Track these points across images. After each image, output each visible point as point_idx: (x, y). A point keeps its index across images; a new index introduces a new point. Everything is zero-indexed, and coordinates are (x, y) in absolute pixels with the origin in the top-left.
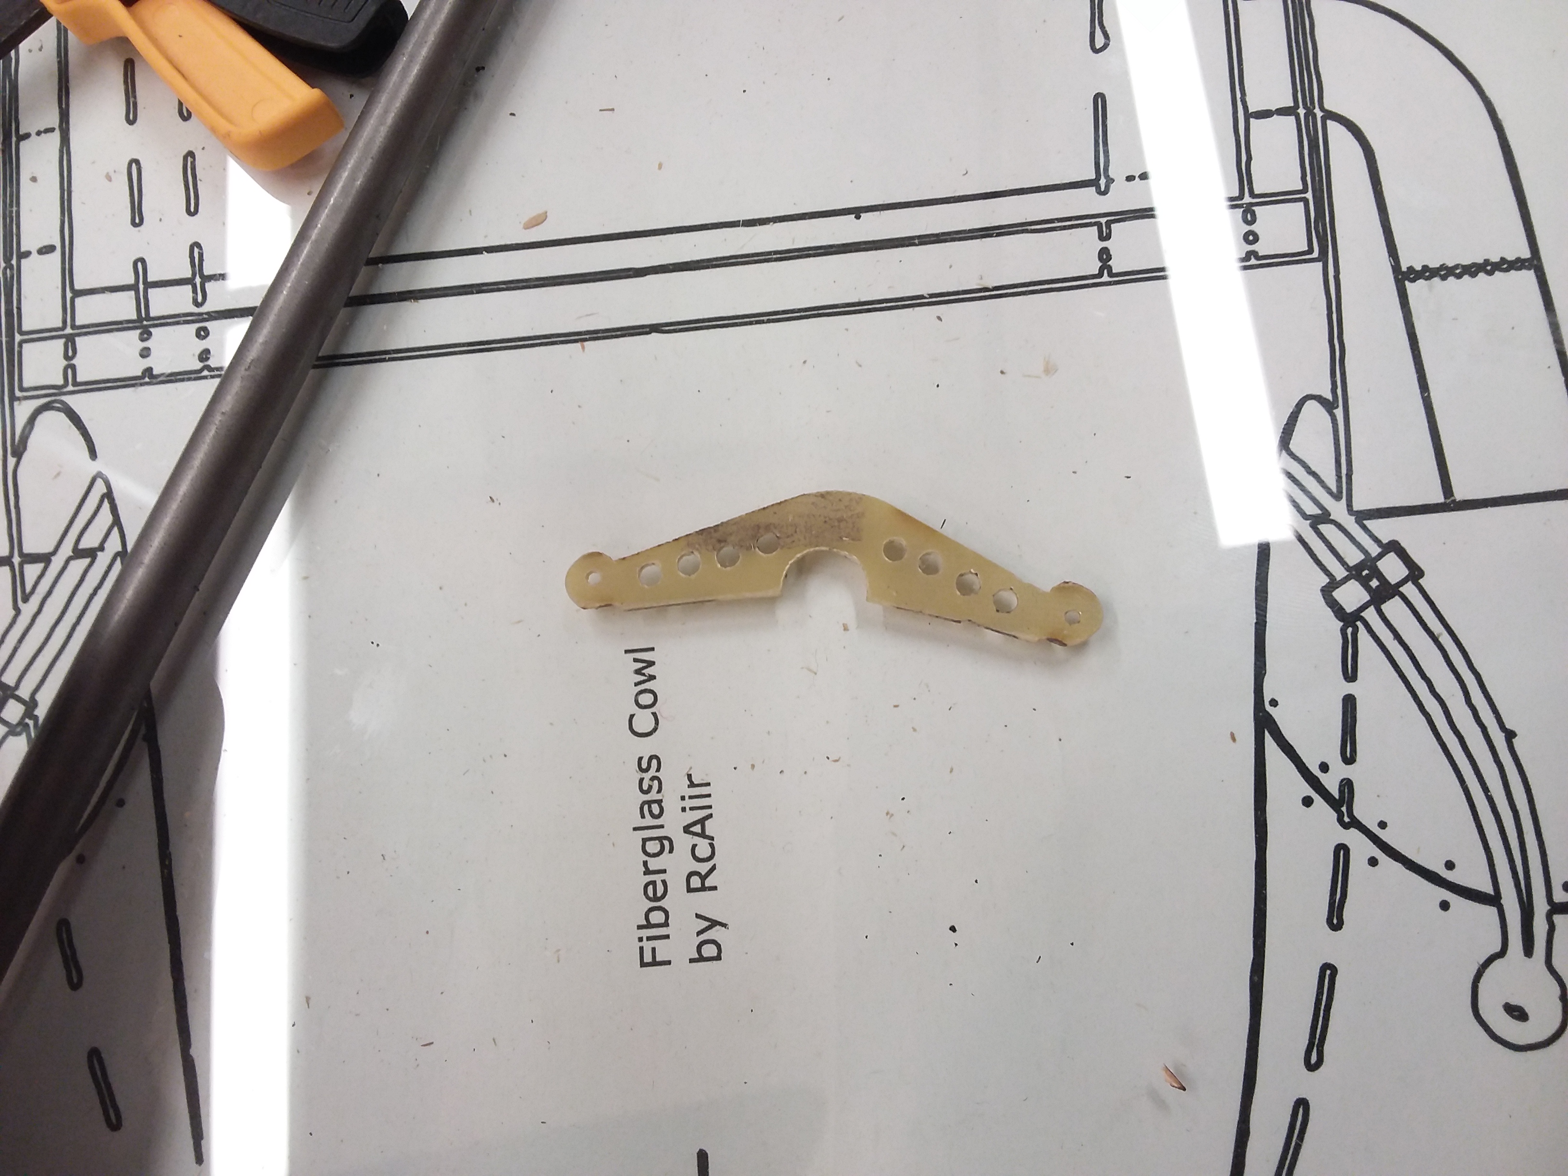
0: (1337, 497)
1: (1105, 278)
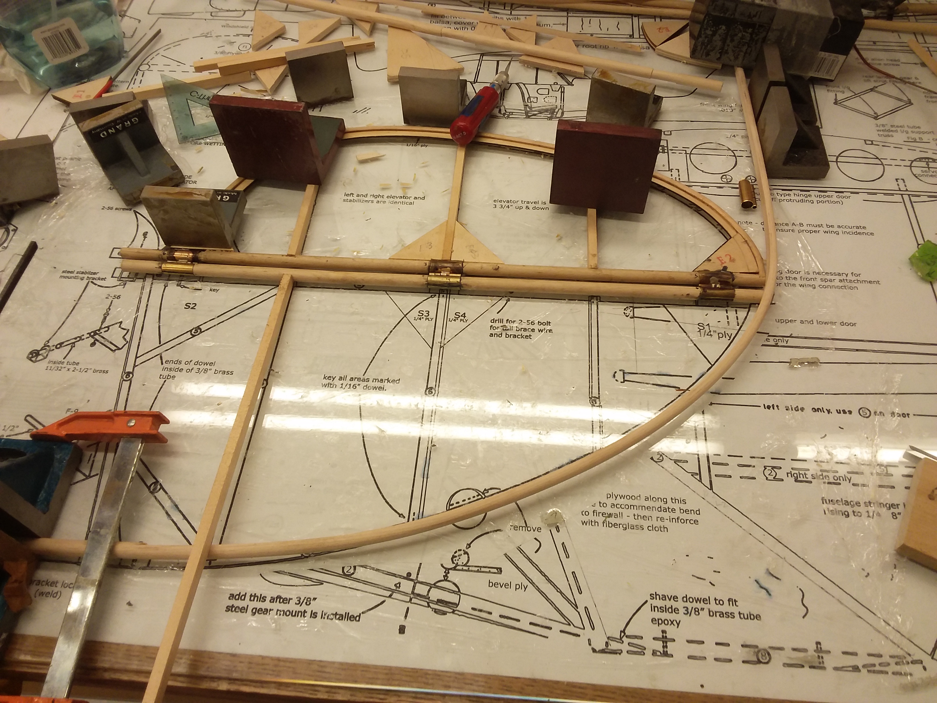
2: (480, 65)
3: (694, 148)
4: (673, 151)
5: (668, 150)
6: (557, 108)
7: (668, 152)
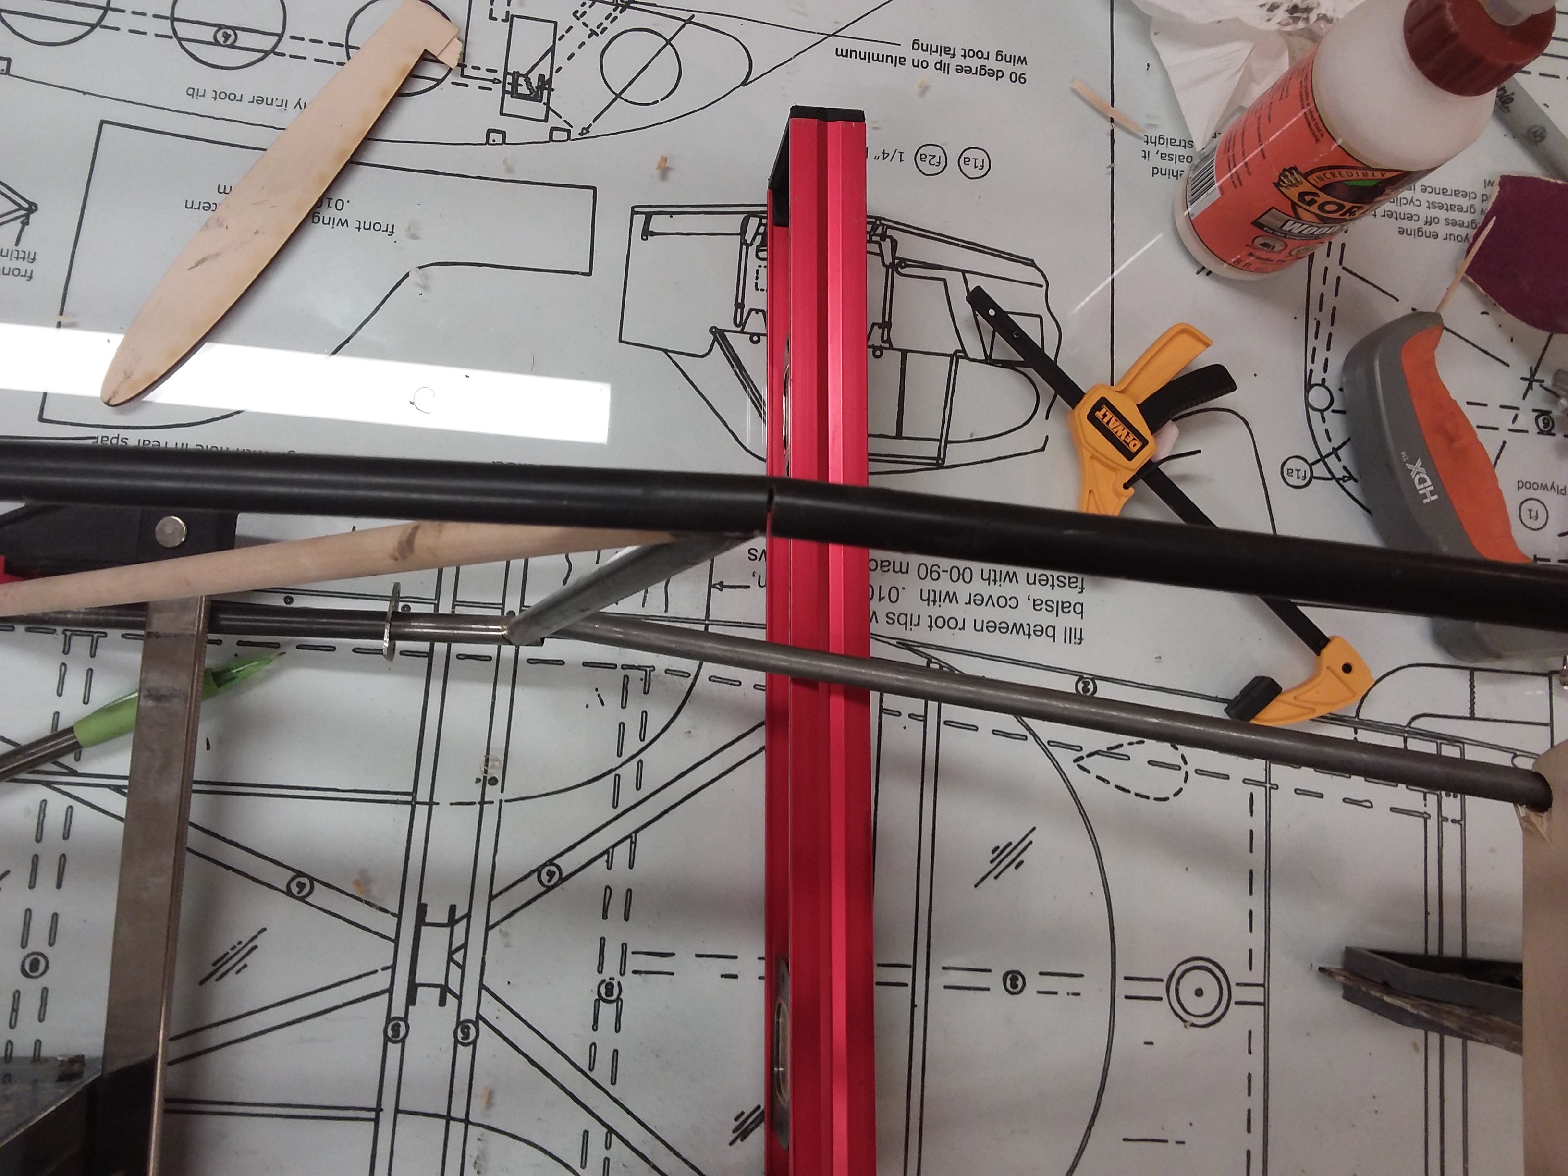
2: (946, 422)
3: (439, 82)
4: (491, 76)
5: (505, 78)
6: (758, 250)
7: (506, 73)
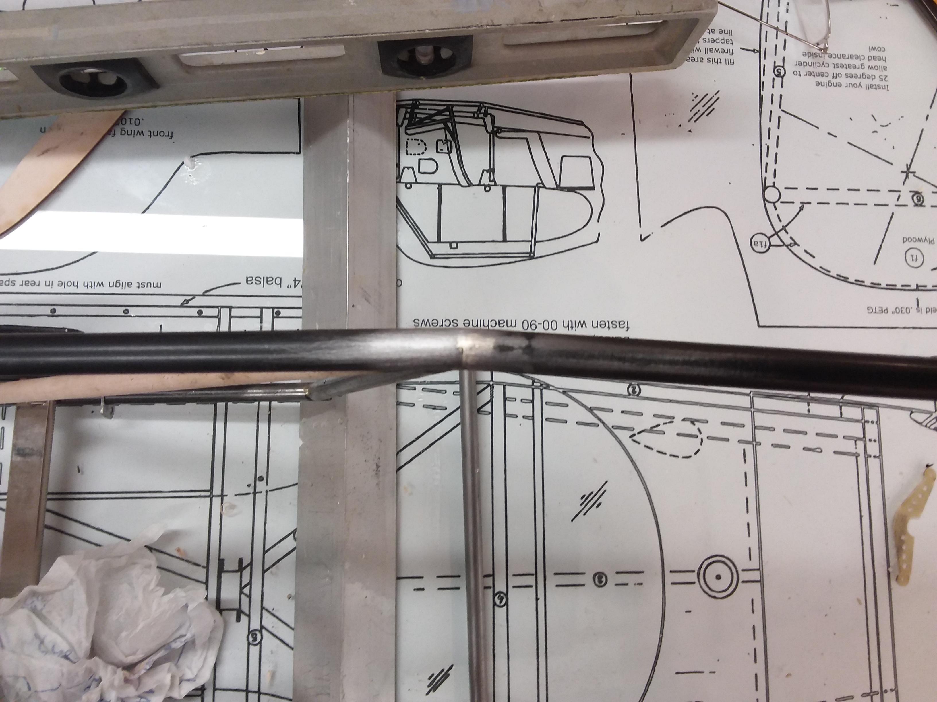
0: (932, 415)
1: (881, 457)
